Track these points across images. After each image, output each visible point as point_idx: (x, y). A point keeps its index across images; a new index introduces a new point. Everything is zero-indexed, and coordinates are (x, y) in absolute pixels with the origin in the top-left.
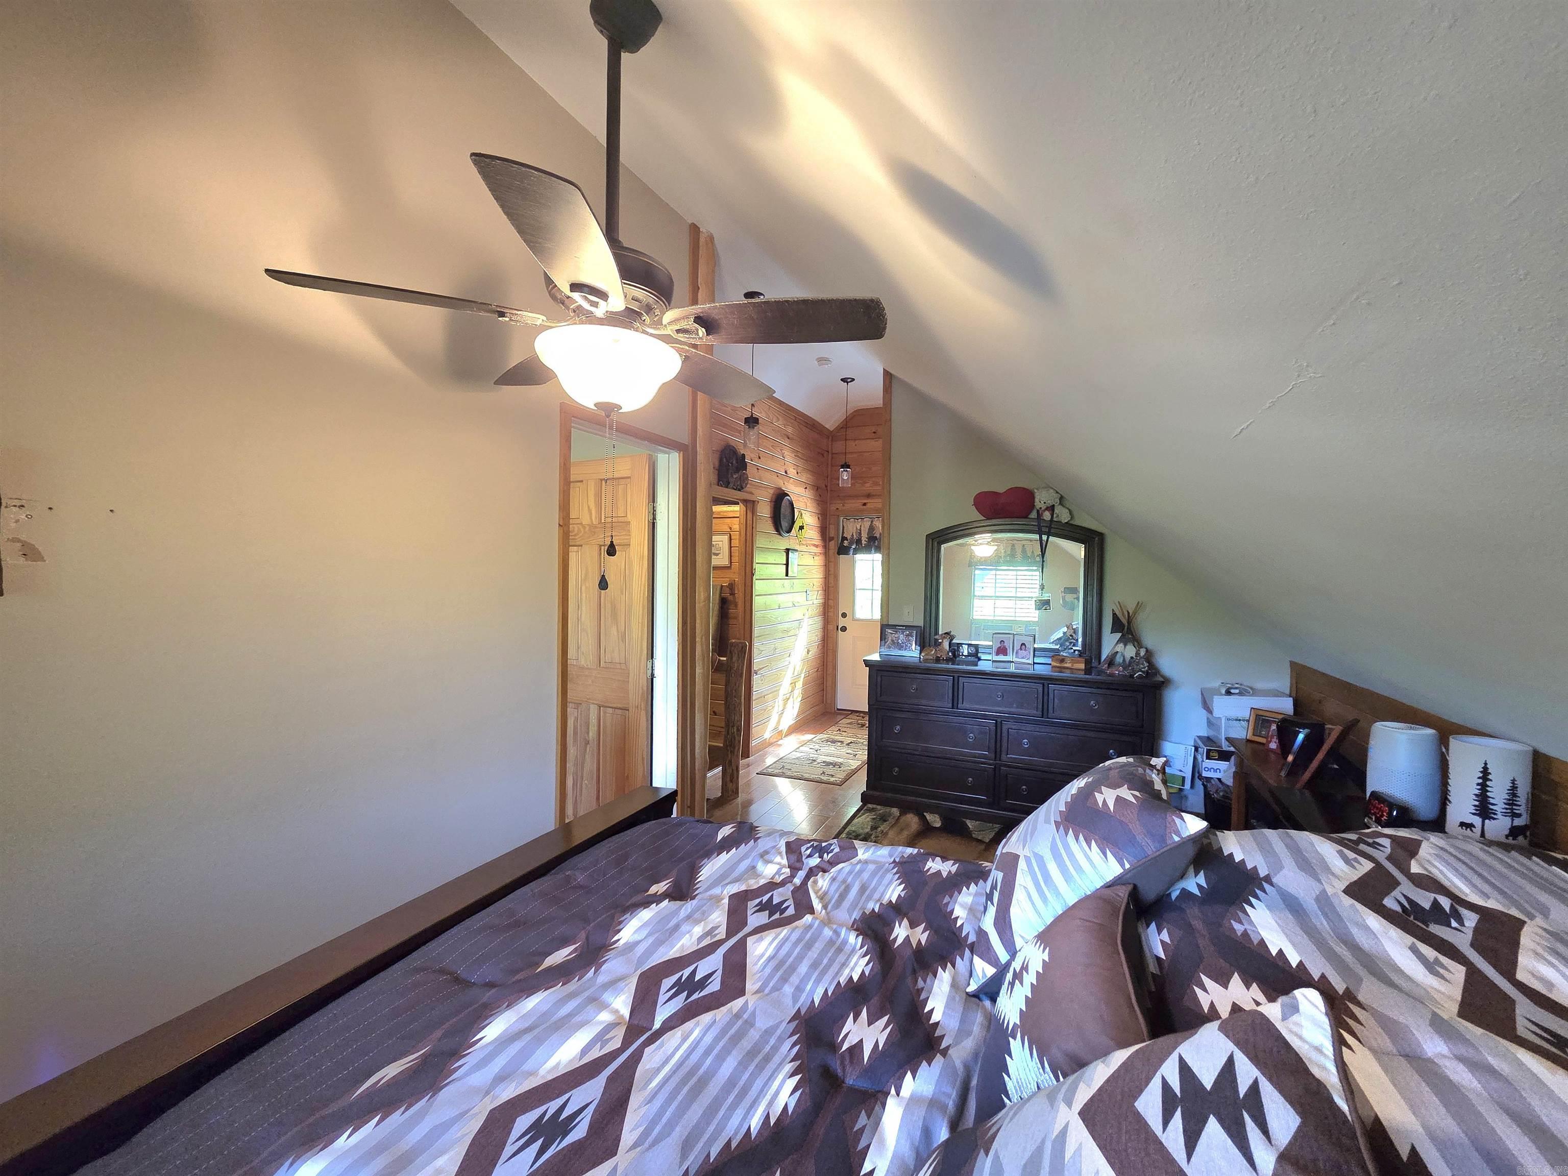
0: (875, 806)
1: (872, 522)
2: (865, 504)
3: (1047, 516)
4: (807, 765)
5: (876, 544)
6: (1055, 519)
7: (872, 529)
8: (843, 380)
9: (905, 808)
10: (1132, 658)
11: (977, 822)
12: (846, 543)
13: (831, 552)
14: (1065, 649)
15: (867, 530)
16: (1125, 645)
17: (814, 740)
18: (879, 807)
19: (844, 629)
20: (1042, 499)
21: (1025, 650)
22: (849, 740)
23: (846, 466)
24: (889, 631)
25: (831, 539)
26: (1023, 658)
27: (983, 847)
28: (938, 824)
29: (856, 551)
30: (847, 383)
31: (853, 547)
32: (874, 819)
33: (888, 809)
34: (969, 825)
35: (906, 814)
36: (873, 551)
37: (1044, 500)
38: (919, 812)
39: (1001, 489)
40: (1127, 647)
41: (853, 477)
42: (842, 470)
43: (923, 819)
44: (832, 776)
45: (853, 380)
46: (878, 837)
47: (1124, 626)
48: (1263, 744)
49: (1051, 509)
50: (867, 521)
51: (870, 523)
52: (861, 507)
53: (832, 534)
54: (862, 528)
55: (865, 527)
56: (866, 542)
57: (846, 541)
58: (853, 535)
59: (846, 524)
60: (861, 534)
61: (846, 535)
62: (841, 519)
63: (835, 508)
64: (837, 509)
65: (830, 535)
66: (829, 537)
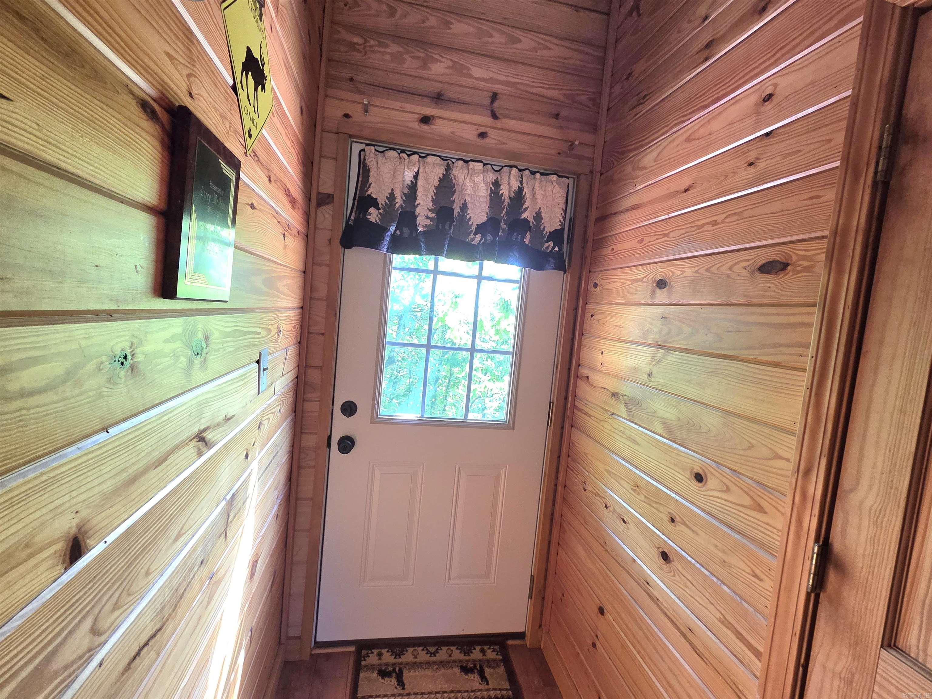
1: (448, 169)
2: (426, 120)
7: (445, 188)
12: (371, 217)
13: (322, 237)
15: (432, 190)
19: (347, 445)
25: (324, 200)
29: (396, 244)
31: (393, 230)
50: (434, 165)
51: (440, 171)
52: (416, 125)
53: (327, 187)
54: (420, 183)
55: (426, 180)
56: (428, 222)
57: (372, 210)
58: (392, 197)
59: (371, 162)
60: (415, 198)
61: (373, 191)
62: (356, 148)
63: (340, 113)
64: (347, 116)
65: (321, 190)
66: (319, 193)
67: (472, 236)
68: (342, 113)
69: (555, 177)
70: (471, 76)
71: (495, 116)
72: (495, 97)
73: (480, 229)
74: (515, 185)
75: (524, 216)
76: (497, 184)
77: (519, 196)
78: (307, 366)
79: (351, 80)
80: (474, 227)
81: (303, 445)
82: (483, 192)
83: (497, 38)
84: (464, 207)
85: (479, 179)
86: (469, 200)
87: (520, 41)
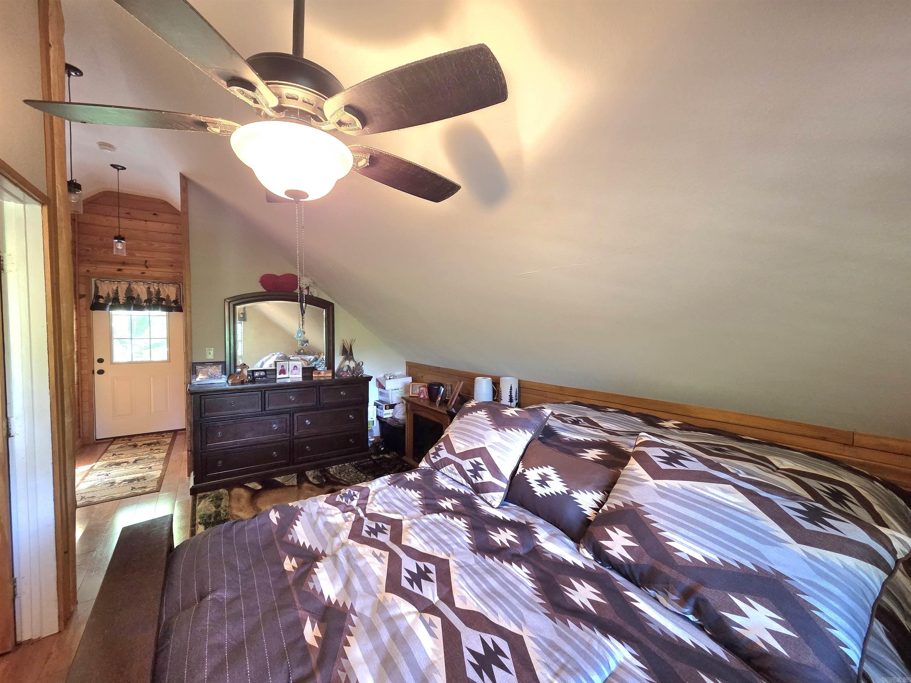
0: (204, 494)
1: (130, 285)
2: (119, 270)
3: (305, 292)
4: (109, 488)
5: (134, 303)
6: (309, 294)
7: (129, 290)
8: (113, 166)
9: (229, 486)
10: (353, 367)
11: (282, 477)
12: (101, 301)
13: (82, 309)
14: (320, 367)
15: (125, 291)
16: (350, 361)
17: (94, 468)
18: (208, 493)
19: (101, 372)
20: (304, 282)
21: (297, 370)
22: (133, 459)
23: (120, 238)
24: (199, 367)
25: (82, 296)
26: (295, 374)
27: (296, 488)
28: (260, 487)
29: (112, 308)
30: (118, 170)
31: (110, 304)
32: (211, 501)
33: (216, 492)
34: (278, 480)
35: (233, 489)
36: (132, 309)
37: (305, 282)
38: (240, 484)
39: (279, 274)
40: (351, 362)
41: (128, 248)
42: (116, 241)
43: (247, 488)
44: (145, 487)
45: (124, 168)
46: (226, 510)
47: (347, 351)
48: (418, 397)
49: (308, 288)
50: (124, 284)
51: (127, 286)
52: (116, 272)
53: (83, 292)
54: (119, 290)
55: (121, 288)
56: (124, 301)
57: (101, 299)
58: (108, 294)
59: (99, 285)
60: (118, 294)
61: (100, 294)
62: (93, 280)
63: (85, 270)
64: (88, 271)
65: (80, 293)
66: (79, 295)
67: (143, 303)
68: (86, 270)
69: (171, 285)
70: (136, 256)
71: (147, 267)
72: (146, 262)
73: (145, 301)
74: (157, 288)
75: (161, 297)
76: (149, 288)
77: (158, 292)
78: (81, 348)
79: (88, 260)
80: (143, 301)
81: (82, 373)
82: (145, 290)
83: (144, 244)
84: (138, 295)
85: (142, 287)
86: (139, 293)
87: (153, 245)
